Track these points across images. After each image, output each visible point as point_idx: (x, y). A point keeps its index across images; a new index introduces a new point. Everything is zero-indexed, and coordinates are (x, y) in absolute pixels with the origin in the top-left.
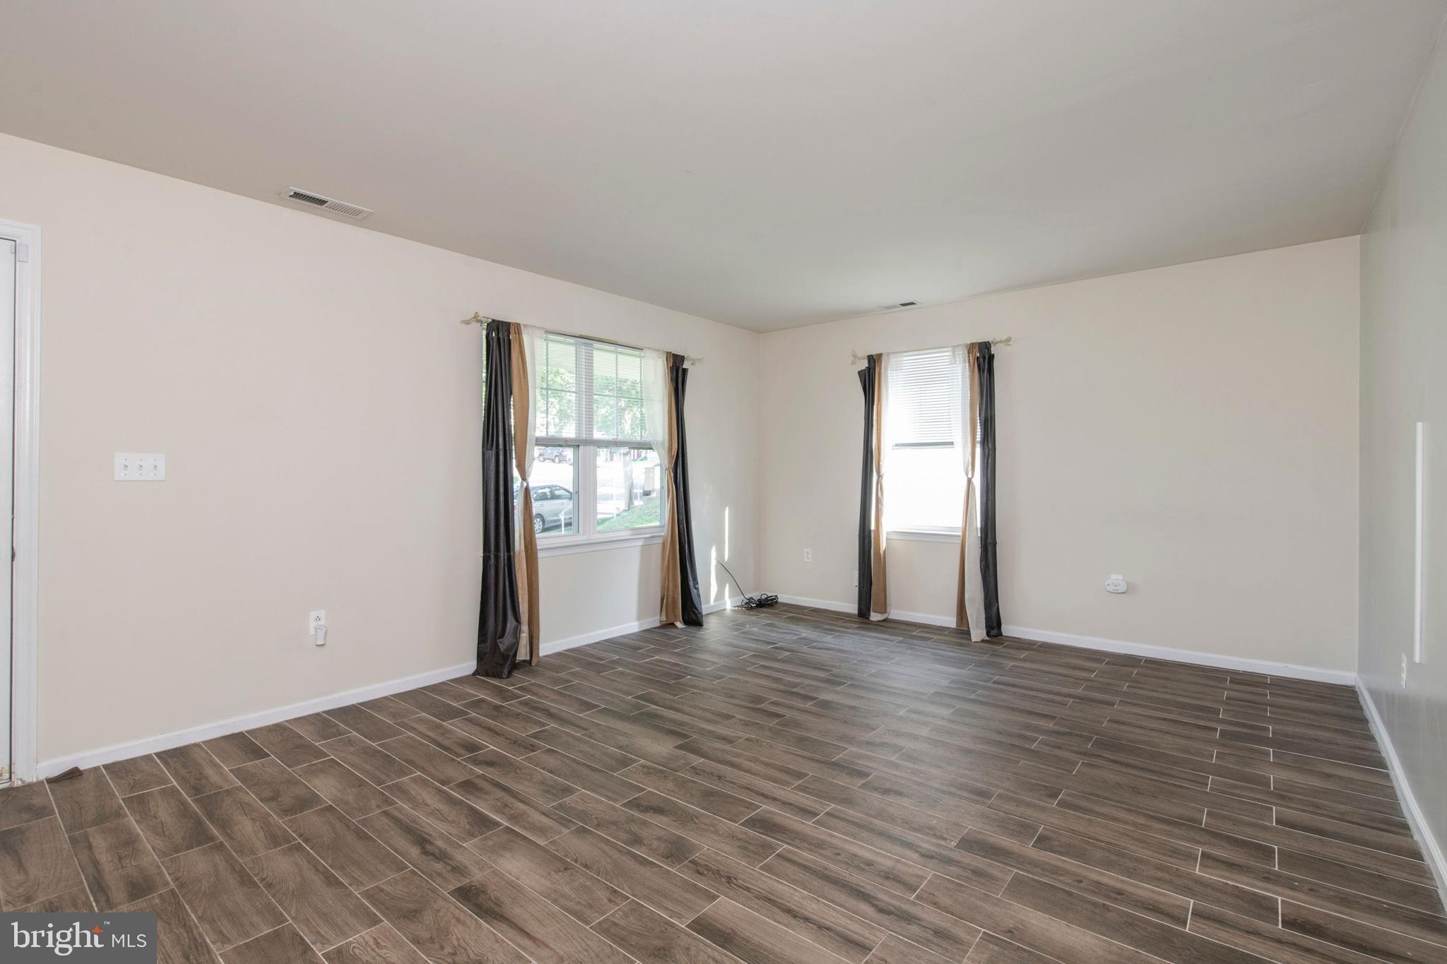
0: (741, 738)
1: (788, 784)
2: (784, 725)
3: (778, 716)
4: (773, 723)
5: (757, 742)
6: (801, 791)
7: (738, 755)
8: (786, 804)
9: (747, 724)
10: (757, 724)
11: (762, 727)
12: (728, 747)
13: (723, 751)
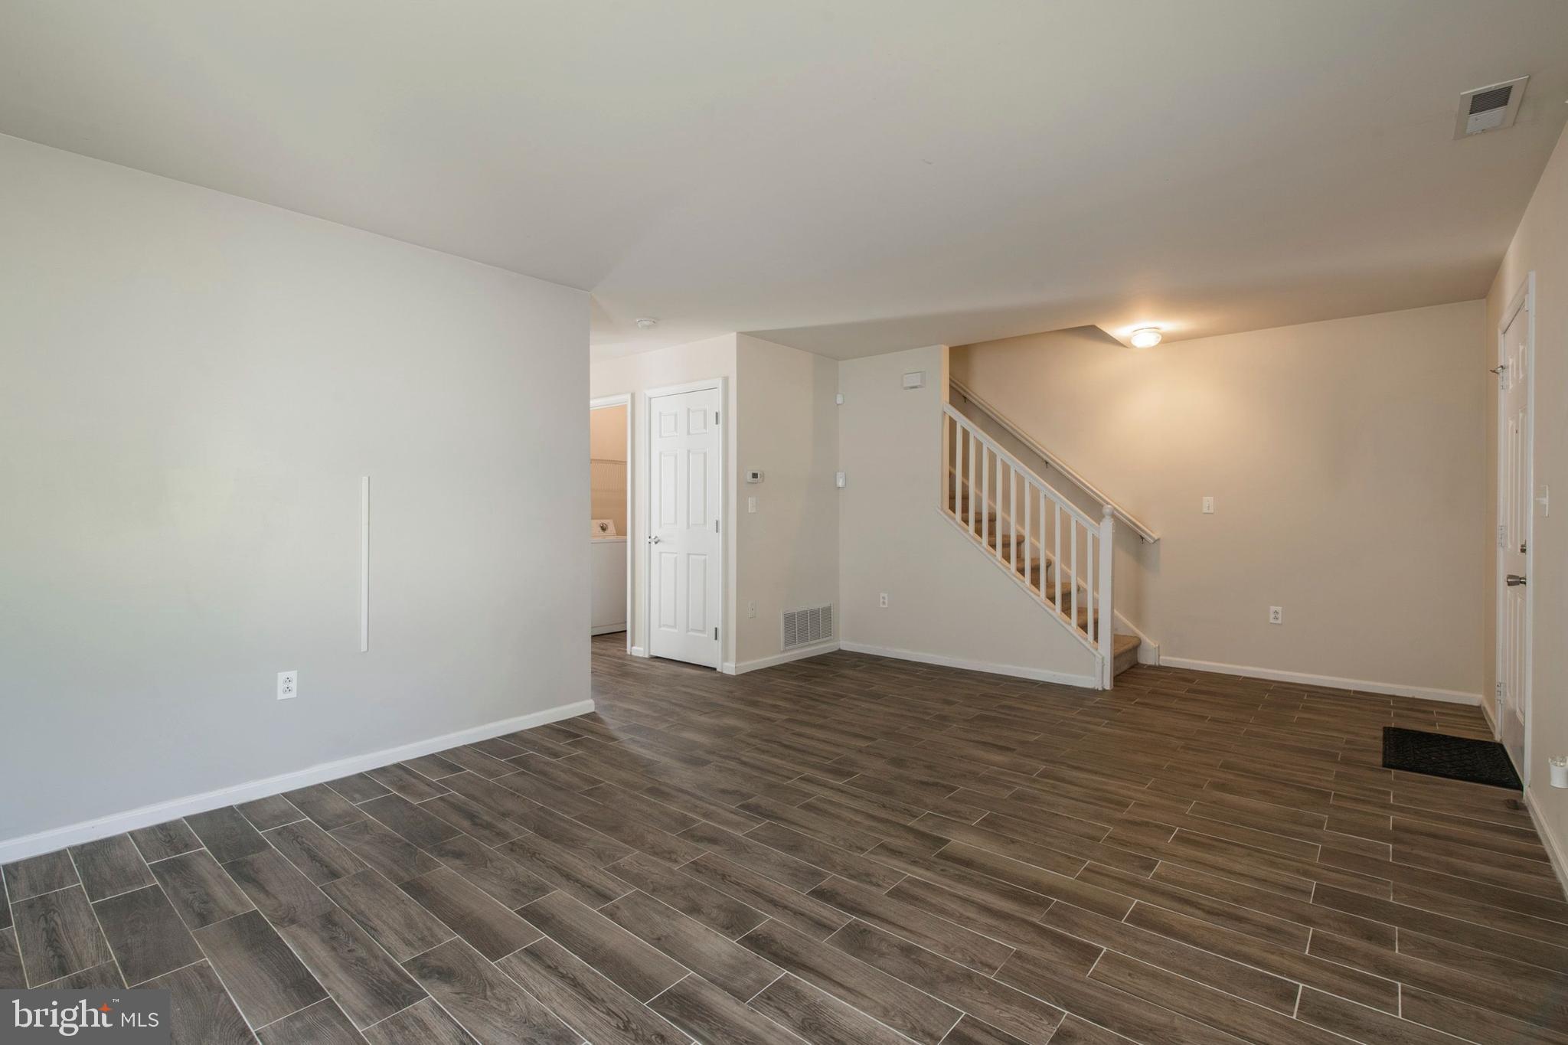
0: (871, 852)
1: (818, 799)
2: (816, 874)
3: (821, 894)
4: (831, 879)
5: (851, 846)
6: (808, 794)
7: (870, 828)
8: (824, 785)
9: (866, 877)
10: (852, 877)
11: (845, 870)
12: (886, 840)
13: (889, 835)
